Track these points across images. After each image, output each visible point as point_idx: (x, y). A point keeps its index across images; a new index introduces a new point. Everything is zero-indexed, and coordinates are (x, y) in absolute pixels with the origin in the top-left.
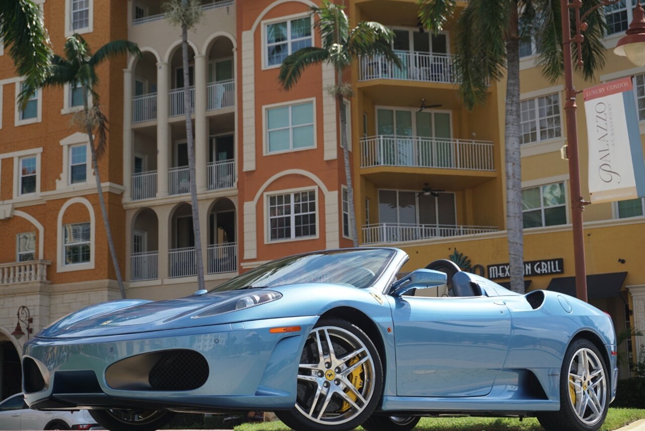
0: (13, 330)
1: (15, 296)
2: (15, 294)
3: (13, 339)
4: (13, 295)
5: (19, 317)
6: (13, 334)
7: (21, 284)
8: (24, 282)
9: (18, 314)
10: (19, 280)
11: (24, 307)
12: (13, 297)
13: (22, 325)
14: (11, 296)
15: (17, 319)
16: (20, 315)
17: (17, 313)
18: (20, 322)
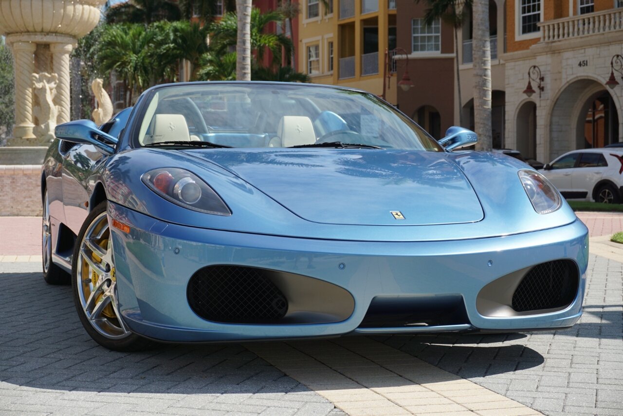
0: (608, 79)
1: (611, 45)
2: (610, 42)
3: (608, 88)
4: (609, 44)
5: (612, 67)
6: (607, 83)
7: (616, 32)
8: (620, 29)
9: (612, 63)
10: (615, 28)
11: (618, 56)
12: (608, 45)
13: (616, 74)
14: (608, 44)
15: (611, 68)
16: (614, 64)
17: (610, 63)
18: (614, 71)
